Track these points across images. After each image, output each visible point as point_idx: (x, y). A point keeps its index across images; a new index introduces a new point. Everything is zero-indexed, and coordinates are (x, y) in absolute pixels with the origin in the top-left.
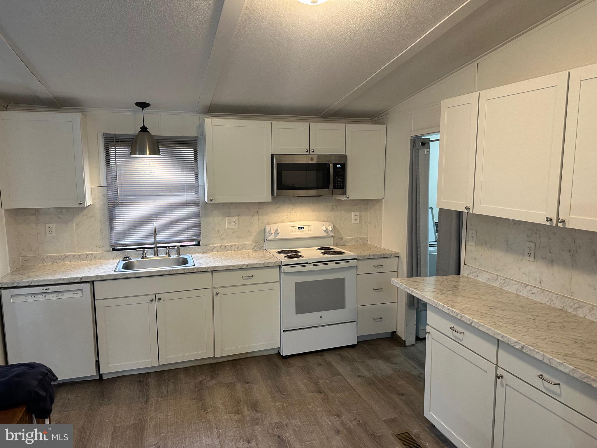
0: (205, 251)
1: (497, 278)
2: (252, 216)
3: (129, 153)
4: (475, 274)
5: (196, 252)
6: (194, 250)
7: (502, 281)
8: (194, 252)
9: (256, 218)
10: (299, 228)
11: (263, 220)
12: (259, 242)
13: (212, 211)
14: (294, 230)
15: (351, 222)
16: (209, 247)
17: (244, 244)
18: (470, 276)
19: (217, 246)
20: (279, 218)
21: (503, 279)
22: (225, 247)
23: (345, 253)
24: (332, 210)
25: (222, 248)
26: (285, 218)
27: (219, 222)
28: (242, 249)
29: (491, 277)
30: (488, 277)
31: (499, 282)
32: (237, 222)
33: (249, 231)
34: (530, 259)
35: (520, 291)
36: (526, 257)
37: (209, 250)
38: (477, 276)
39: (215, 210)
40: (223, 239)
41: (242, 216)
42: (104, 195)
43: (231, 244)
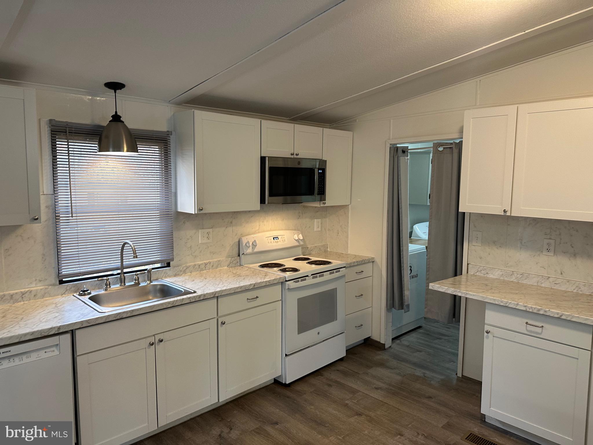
0: (177, 274)
1: (513, 274)
2: (226, 227)
3: (96, 150)
4: (484, 272)
5: (167, 275)
6: (165, 273)
7: (518, 275)
8: (164, 276)
9: (230, 229)
10: (274, 238)
11: (237, 231)
12: (234, 257)
13: (184, 223)
14: (270, 241)
15: (314, 230)
16: (182, 268)
17: (219, 261)
18: (478, 274)
19: (190, 266)
20: (252, 228)
21: (520, 274)
22: (199, 265)
23: (332, 263)
24: (299, 217)
25: (196, 267)
26: (257, 228)
27: (191, 237)
28: (217, 267)
29: (505, 273)
30: (501, 273)
31: (515, 276)
32: (211, 236)
33: (223, 245)
34: (549, 254)
35: (542, 283)
36: (545, 253)
37: (181, 271)
38: (487, 273)
39: (188, 221)
40: (195, 256)
41: (216, 228)
42: (49, 206)
43: (205, 262)
